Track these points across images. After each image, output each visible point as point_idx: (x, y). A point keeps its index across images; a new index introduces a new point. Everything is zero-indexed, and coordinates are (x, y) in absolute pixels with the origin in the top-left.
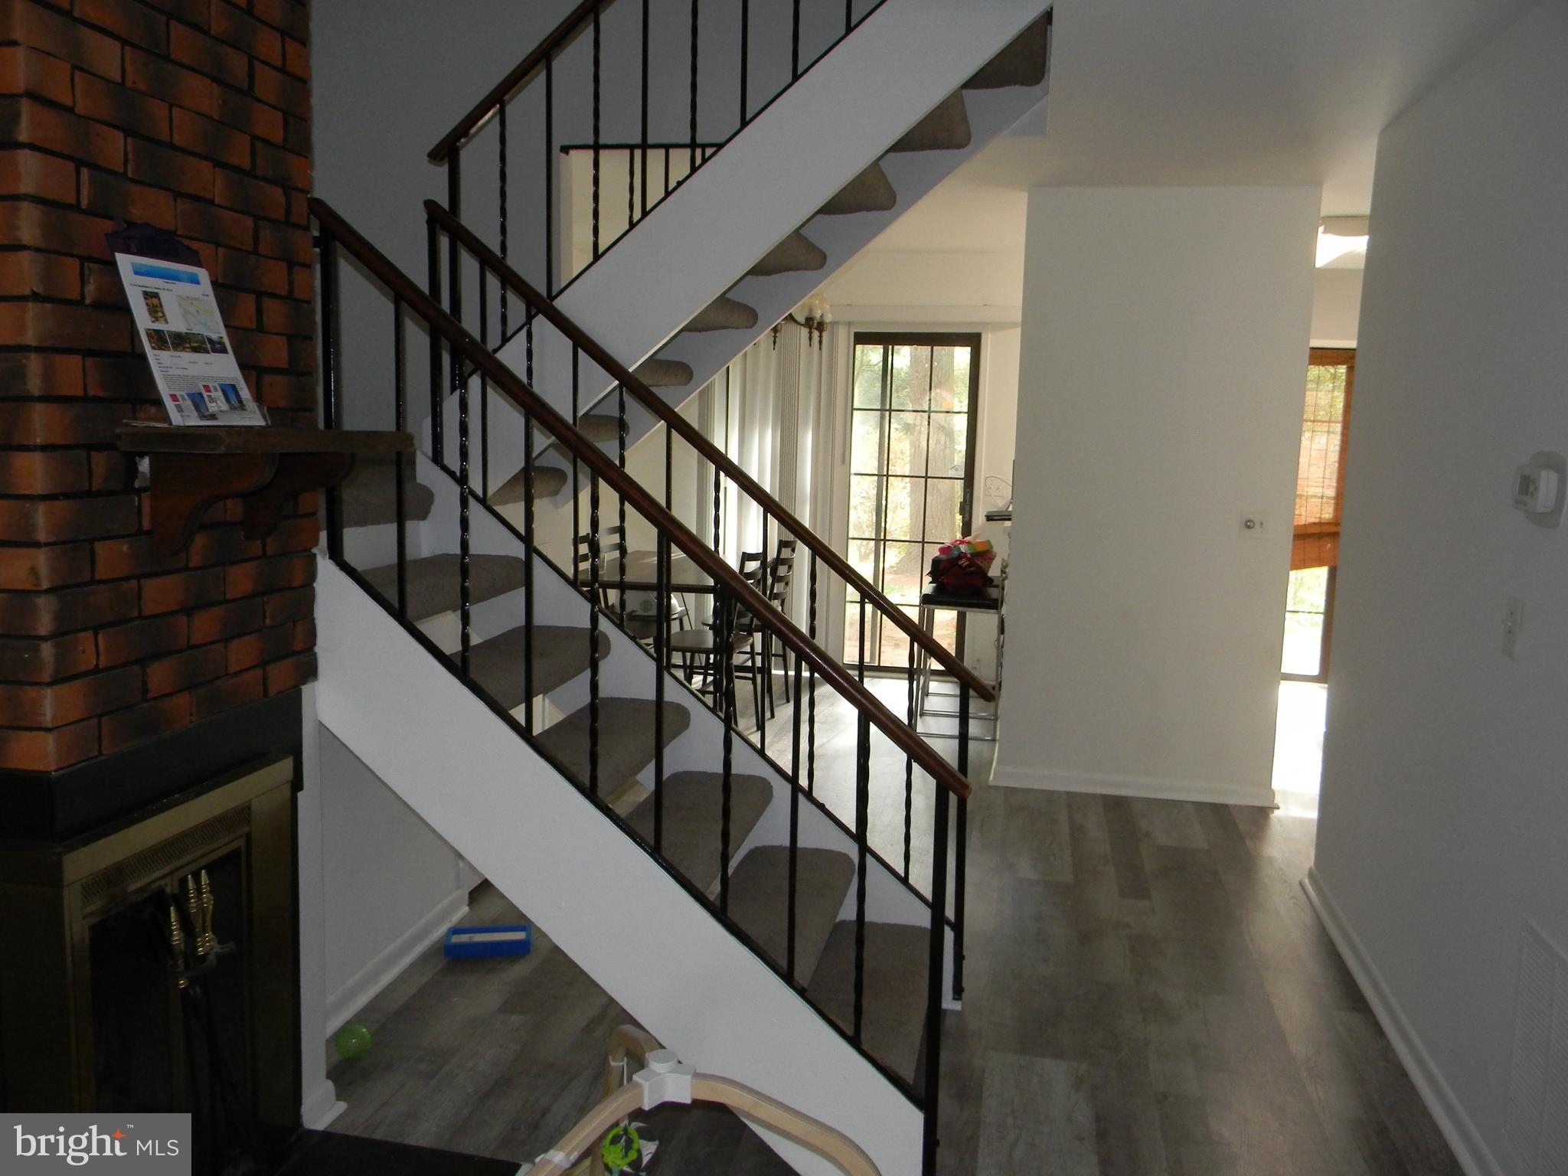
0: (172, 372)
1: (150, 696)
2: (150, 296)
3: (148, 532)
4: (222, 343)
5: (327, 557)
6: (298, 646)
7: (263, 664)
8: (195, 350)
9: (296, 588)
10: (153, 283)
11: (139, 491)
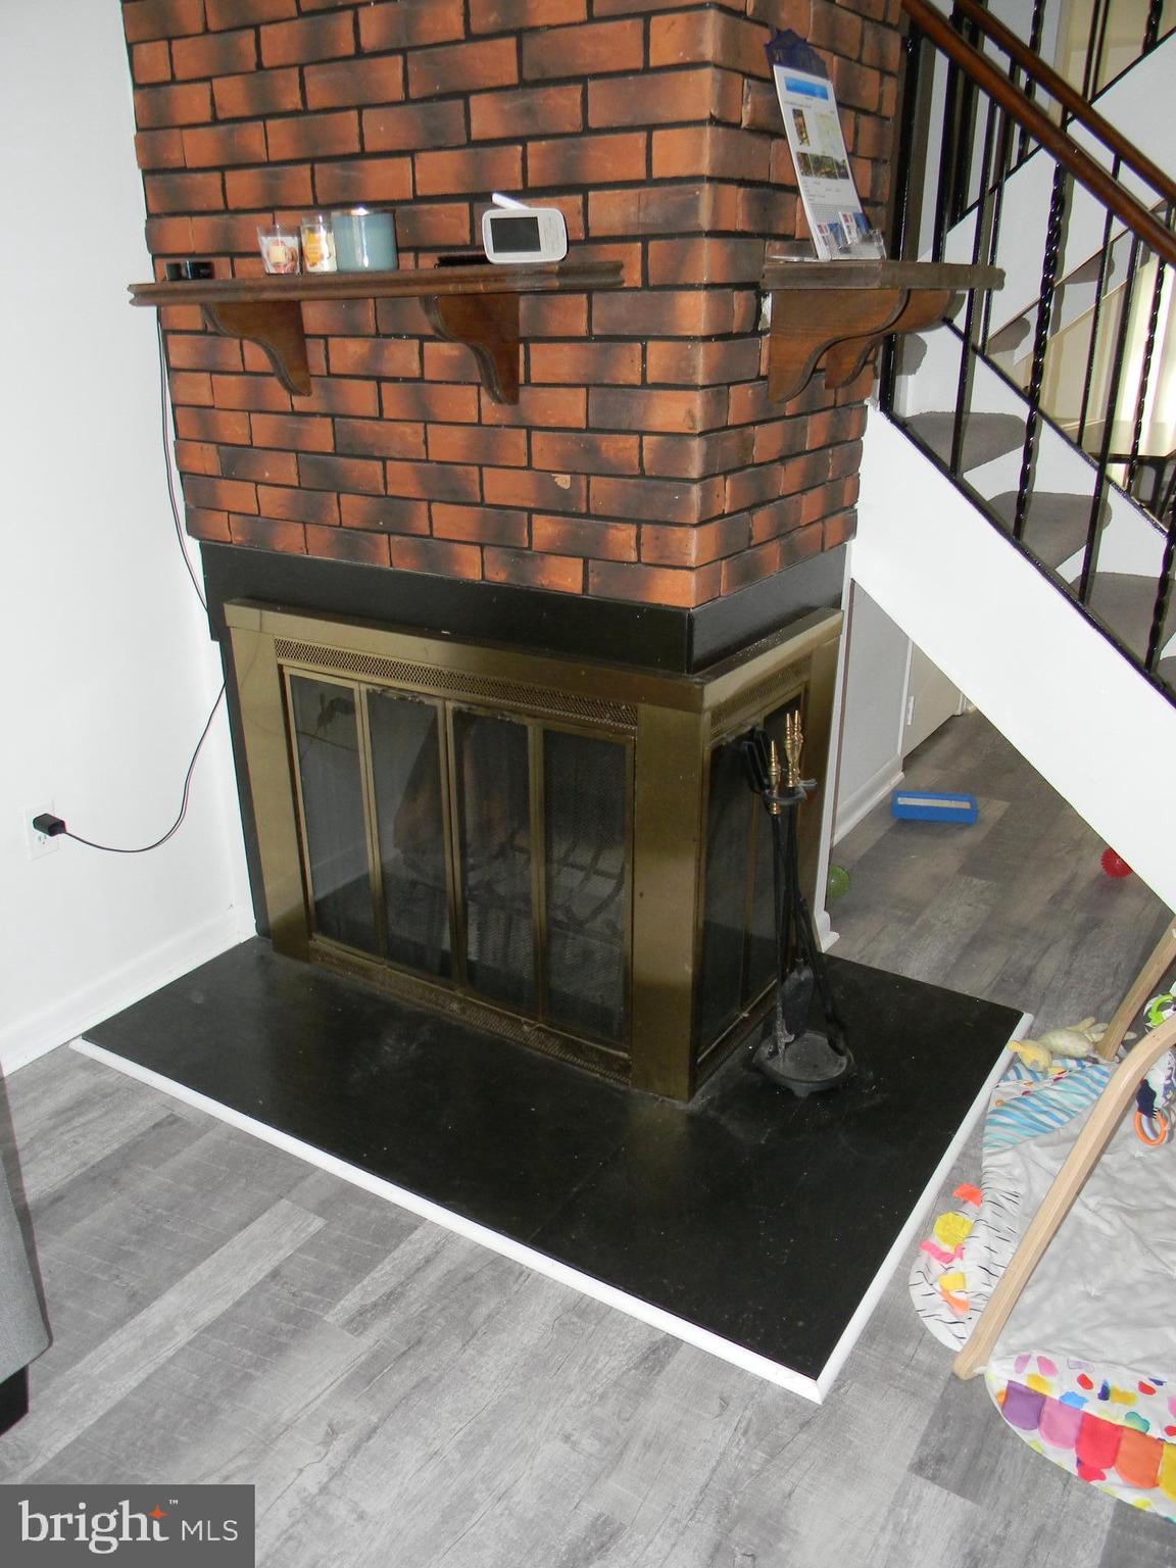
0: (816, 200)
1: (753, 543)
2: (798, 114)
3: (764, 378)
4: (844, 167)
5: (878, 408)
6: (846, 504)
7: (823, 518)
8: (830, 175)
9: (851, 441)
10: (799, 99)
11: (764, 333)
